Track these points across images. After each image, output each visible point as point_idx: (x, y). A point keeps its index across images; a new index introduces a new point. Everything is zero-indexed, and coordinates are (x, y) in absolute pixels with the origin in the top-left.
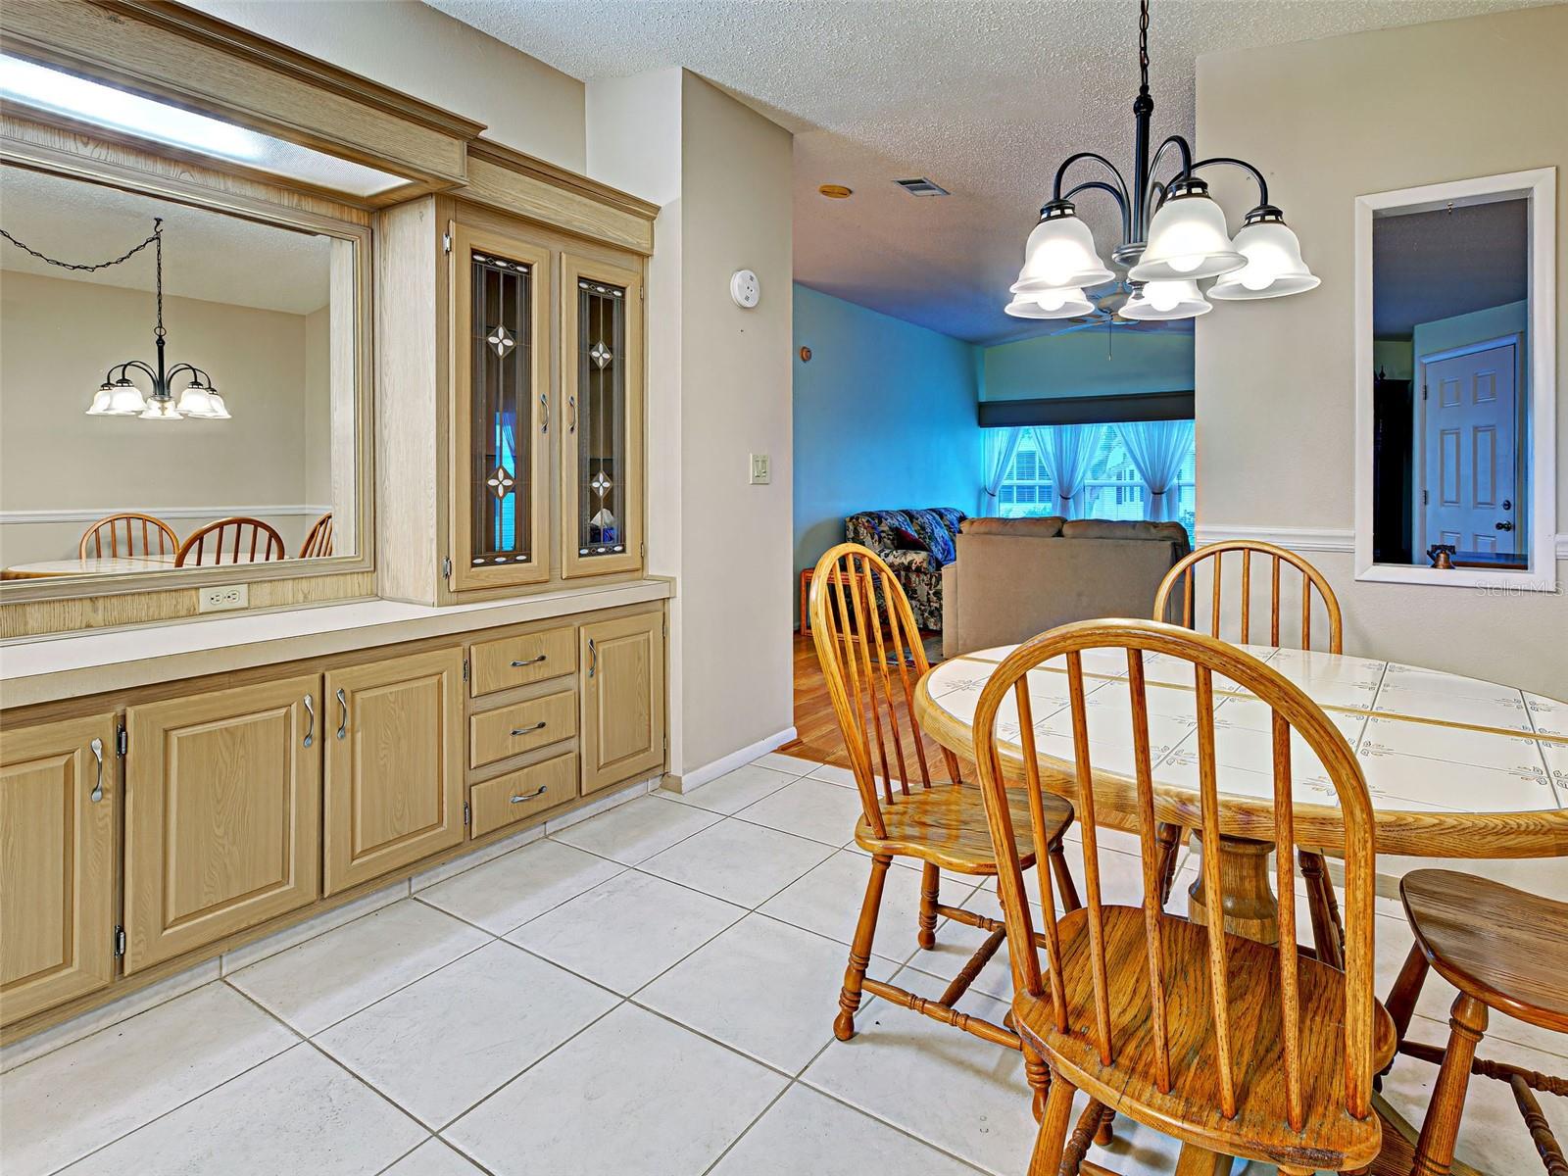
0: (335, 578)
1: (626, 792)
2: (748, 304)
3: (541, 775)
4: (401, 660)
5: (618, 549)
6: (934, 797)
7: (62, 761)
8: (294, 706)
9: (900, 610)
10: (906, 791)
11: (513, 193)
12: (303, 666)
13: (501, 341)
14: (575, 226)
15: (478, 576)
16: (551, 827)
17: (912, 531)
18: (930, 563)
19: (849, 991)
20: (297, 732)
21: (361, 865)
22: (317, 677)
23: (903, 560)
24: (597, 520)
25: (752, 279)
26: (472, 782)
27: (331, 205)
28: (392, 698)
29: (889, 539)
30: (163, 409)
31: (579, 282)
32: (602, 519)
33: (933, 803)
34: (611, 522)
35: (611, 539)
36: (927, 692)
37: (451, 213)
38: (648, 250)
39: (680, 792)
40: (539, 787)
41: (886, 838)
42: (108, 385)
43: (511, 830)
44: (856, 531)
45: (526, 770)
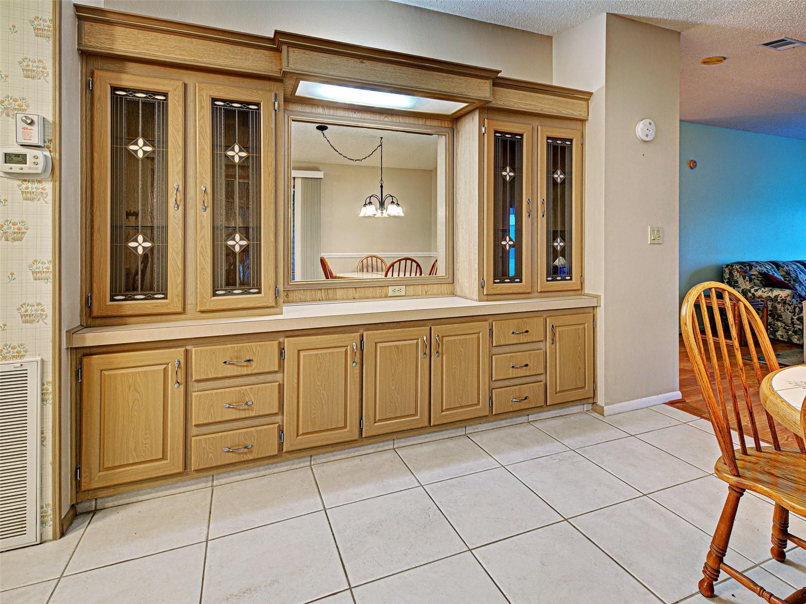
0: (437, 285)
1: (571, 408)
2: (647, 139)
3: (526, 390)
4: (462, 325)
5: (568, 278)
6: (781, 458)
7: (344, 349)
8: (420, 339)
9: (754, 328)
10: (758, 448)
11: (515, 100)
12: (423, 322)
13: (508, 174)
14: (545, 111)
15: (497, 288)
16: (531, 418)
17: (778, 276)
18: (793, 297)
19: (710, 567)
20: (421, 352)
21: (445, 415)
22: (428, 328)
23: (770, 294)
24: (557, 262)
25: (650, 124)
26: (493, 388)
27: (437, 121)
28: (458, 342)
29: (758, 280)
30: (382, 213)
31: (547, 139)
32: (560, 262)
33: (781, 462)
34: (565, 264)
35: (564, 272)
36: (771, 385)
37: (486, 116)
38: (586, 117)
39: (603, 415)
40: (525, 396)
41: (739, 476)
42: (365, 205)
43: (511, 415)
44: (731, 274)
45: (519, 386)
